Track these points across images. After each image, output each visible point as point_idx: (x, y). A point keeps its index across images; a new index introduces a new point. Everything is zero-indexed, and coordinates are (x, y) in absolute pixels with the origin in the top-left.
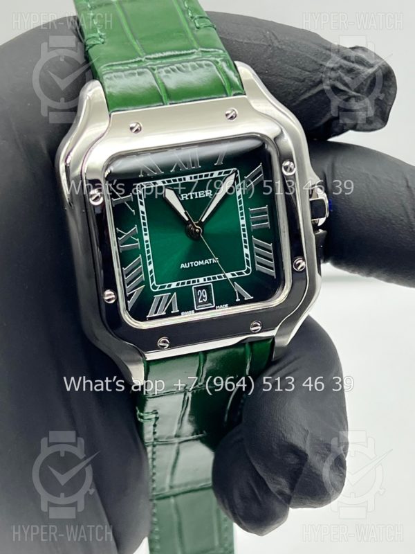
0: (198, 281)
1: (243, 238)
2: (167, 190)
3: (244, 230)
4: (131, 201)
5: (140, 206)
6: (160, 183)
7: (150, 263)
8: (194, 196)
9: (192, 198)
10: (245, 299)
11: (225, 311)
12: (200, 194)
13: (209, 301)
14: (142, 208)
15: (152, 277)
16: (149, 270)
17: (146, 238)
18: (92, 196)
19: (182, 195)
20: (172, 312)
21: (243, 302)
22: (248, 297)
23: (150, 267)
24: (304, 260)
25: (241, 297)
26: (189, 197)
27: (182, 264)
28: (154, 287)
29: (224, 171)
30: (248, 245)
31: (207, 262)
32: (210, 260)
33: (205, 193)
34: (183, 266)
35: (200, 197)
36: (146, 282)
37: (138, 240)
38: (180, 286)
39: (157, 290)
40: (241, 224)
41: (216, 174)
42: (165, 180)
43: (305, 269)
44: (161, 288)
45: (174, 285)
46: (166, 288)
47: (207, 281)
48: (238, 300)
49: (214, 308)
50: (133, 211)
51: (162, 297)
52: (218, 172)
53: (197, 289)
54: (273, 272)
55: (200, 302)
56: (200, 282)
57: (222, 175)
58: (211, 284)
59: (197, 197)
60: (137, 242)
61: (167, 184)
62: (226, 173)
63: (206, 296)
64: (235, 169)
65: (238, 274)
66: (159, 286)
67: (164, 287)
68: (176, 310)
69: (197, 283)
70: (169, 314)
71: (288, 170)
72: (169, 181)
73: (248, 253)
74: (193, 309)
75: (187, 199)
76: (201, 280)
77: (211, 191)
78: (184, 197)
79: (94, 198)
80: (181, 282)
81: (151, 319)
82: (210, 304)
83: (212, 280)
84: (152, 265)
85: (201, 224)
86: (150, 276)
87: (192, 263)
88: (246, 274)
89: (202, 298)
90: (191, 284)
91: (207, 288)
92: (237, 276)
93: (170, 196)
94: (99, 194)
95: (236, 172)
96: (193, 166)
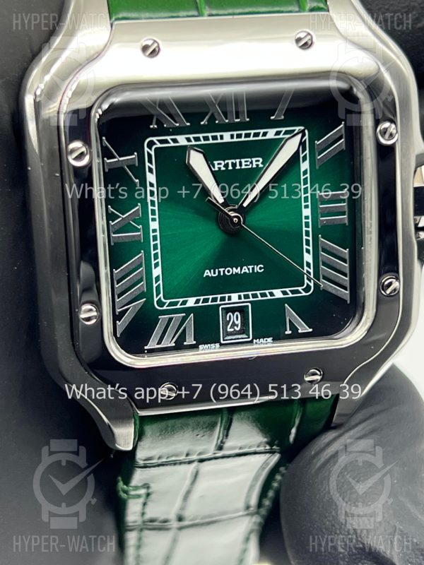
0: (230, 298)
1: (305, 237)
2: (192, 152)
3: (307, 225)
4: (134, 165)
5: (148, 174)
6: (182, 140)
7: (156, 265)
8: (234, 165)
9: (230, 168)
10: (300, 331)
11: (266, 348)
12: (245, 163)
13: (244, 331)
14: (151, 178)
15: (158, 287)
16: (154, 276)
17: (154, 225)
18: (73, 151)
19: (216, 163)
20: (185, 343)
21: (296, 336)
22: (303, 328)
23: (157, 272)
24: (397, 279)
25: (293, 327)
26: (226, 166)
27: (208, 271)
28: (160, 303)
29: (284, 129)
30: (311, 248)
31: (245, 269)
32: (251, 267)
33: (251, 163)
34: (207, 273)
35: (243, 167)
36: (148, 294)
37: (140, 227)
38: (200, 304)
39: (165, 308)
40: (304, 214)
41: (271, 134)
42: (191, 136)
43: (399, 292)
44: (170, 304)
45: (191, 302)
46: (178, 306)
47: (243, 300)
48: (288, 332)
49: (251, 342)
50: (137, 181)
51: (171, 319)
52: (274, 130)
53: (227, 310)
54: (345, 294)
55: (229, 330)
56: (232, 301)
57: (281, 136)
58: (250, 305)
59: (238, 167)
60: (138, 230)
61: (194, 143)
62: (286, 133)
63: (238, 322)
64: (302, 128)
65: (293, 292)
66: (168, 301)
67: (176, 304)
68: (190, 340)
69: (227, 301)
70: (179, 346)
71: (387, 136)
72: (197, 139)
73: (311, 261)
74: (218, 341)
75: (223, 169)
76: (235, 297)
77: (261, 160)
78: (219, 165)
79: (75, 155)
80: (202, 298)
81: (151, 351)
82: (244, 336)
83: (251, 299)
84: (159, 268)
85: (241, 210)
86: (155, 285)
87: (222, 270)
88: (304, 294)
89: (234, 324)
90: (218, 302)
91: (242, 310)
92: (291, 295)
93: (197, 162)
94: (84, 149)
95: (303, 132)
96: (237, 118)
